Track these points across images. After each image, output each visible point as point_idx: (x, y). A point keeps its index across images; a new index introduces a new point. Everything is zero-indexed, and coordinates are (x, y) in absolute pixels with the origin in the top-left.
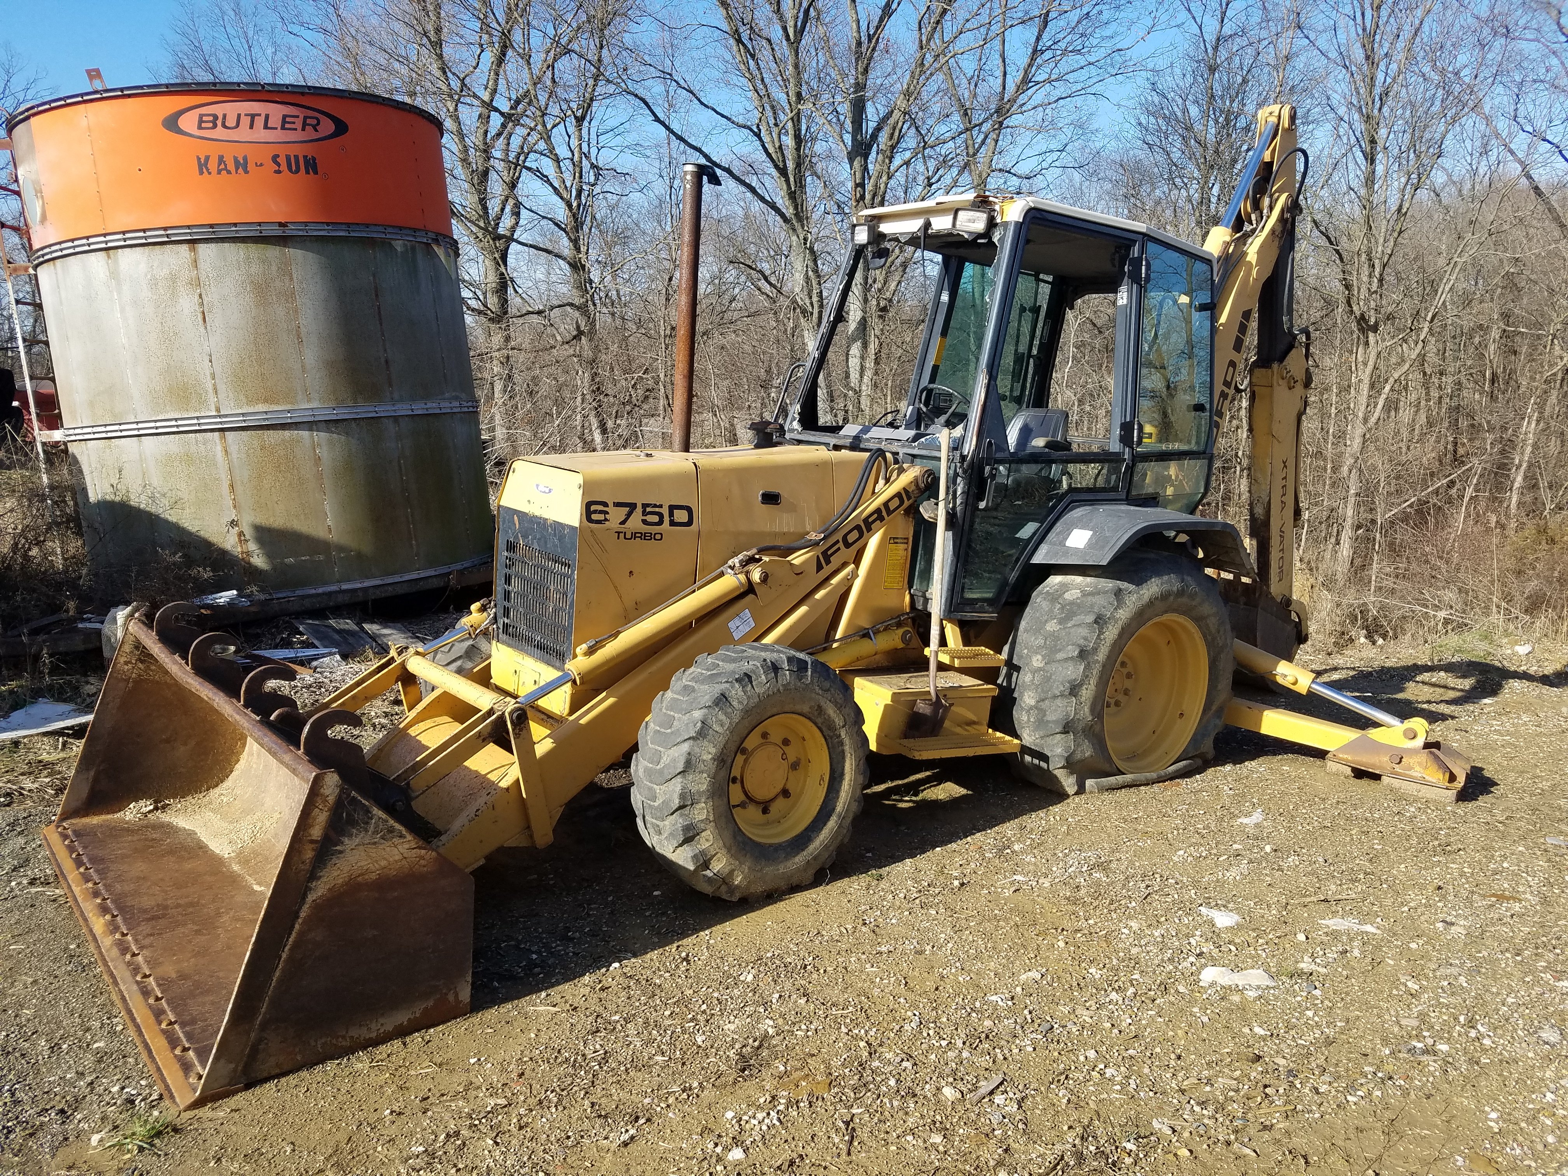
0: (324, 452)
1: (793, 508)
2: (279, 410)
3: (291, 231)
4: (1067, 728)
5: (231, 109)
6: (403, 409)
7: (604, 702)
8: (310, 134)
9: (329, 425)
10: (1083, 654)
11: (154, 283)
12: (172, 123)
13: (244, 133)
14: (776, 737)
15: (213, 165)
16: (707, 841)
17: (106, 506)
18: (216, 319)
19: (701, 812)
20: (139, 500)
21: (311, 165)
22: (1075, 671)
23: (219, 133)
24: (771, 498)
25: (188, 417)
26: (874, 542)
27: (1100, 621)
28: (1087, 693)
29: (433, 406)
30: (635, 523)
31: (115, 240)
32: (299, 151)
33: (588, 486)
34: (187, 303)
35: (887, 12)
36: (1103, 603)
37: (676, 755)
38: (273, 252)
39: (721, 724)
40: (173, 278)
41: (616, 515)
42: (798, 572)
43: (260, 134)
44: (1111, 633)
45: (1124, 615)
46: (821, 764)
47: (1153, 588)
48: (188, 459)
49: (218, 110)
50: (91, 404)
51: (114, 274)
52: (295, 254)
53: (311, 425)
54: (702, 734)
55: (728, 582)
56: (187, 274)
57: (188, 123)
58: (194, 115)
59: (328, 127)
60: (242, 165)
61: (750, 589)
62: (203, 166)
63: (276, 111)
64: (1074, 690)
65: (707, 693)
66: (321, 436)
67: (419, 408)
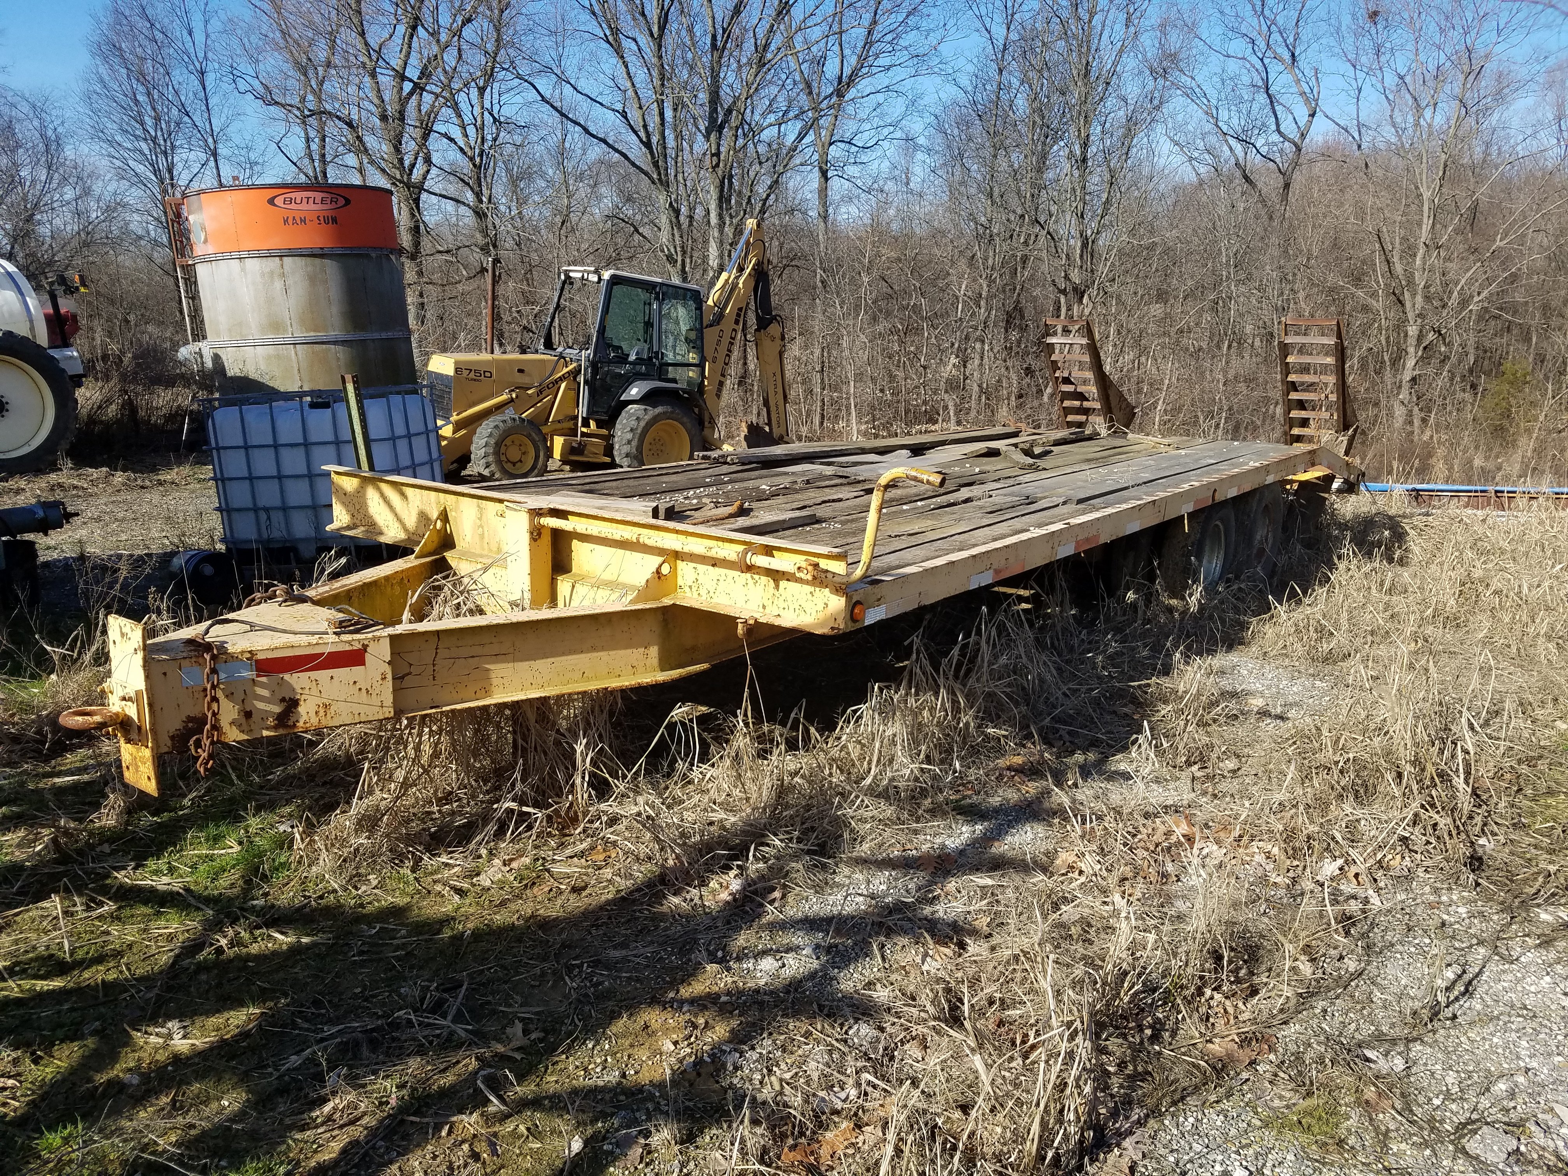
0: (341, 356)
1: (529, 375)
2: (321, 335)
3: (326, 251)
4: (627, 455)
5: (298, 195)
6: (376, 336)
7: (463, 432)
8: (334, 206)
9: (343, 343)
10: (632, 430)
11: (263, 275)
12: (271, 201)
13: (304, 206)
14: (517, 443)
15: (290, 221)
16: (493, 467)
17: (236, 379)
18: (291, 292)
19: (491, 459)
20: (253, 375)
21: (334, 220)
22: (629, 436)
23: (293, 206)
24: (521, 371)
25: (279, 338)
26: (563, 386)
27: (638, 419)
28: (634, 443)
29: (390, 334)
30: (472, 375)
31: (244, 254)
32: (329, 214)
33: (456, 363)
34: (278, 285)
35: (737, 11)
36: (641, 413)
37: (483, 442)
38: (317, 261)
39: (496, 433)
40: (272, 273)
41: (465, 373)
42: (530, 396)
43: (312, 206)
44: (642, 424)
45: (647, 417)
46: (532, 453)
47: (659, 410)
48: (278, 357)
49: (293, 195)
50: (230, 330)
51: (243, 270)
52: (327, 262)
53: (335, 343)
54: (490, 435)
55: (504, 397)
56: (278, 271)
57: (279, 201)
58: (282, 198)
59: (342, 201)
60: (303, 221)
61: (512, 400)
62: (286, 221)
63: (319, 196)
64: (629, 442)
65: (492, 425)
66: (339, 348)
67: (384, 335)
